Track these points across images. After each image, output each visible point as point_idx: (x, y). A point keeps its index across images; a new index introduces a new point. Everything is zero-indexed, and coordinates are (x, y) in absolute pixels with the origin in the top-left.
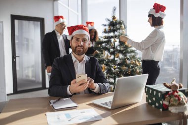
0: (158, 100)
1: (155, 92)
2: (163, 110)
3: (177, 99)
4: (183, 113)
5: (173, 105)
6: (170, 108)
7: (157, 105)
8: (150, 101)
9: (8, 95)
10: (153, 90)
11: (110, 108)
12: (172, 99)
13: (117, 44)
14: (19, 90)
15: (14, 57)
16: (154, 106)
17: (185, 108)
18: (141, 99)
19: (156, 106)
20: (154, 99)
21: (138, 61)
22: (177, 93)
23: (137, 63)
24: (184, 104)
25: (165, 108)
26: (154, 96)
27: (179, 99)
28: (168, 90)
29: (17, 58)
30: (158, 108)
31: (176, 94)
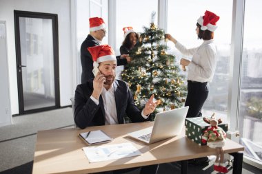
0: (197, 135)
1: (194, 127)
2: (202, 145)
3: (215, 134)
4: (220, 148)
5: (211, 141)
6: (208, 144)
7: (196, 139)
8: (190, 135)
9: (14, 116)
10: (193, 124)
11: (148, 142)
12: (211, 135)
13: (155, 58)
14: (26, 109)
15: (19, 66)
16: (193, 140)
17: (223, 144)
18: (180, 133)
19: (195, 141)
20: (193, 133)
21: (180, 80)
22: (216, 128)
23: (178, 82)
24: (222, 139)
25: (204, 143)
26: (194, 130)
27: (217, 135)
28: (208, 125)
29: (22, 68)
30: (197, 142)
31: (214, 129)
